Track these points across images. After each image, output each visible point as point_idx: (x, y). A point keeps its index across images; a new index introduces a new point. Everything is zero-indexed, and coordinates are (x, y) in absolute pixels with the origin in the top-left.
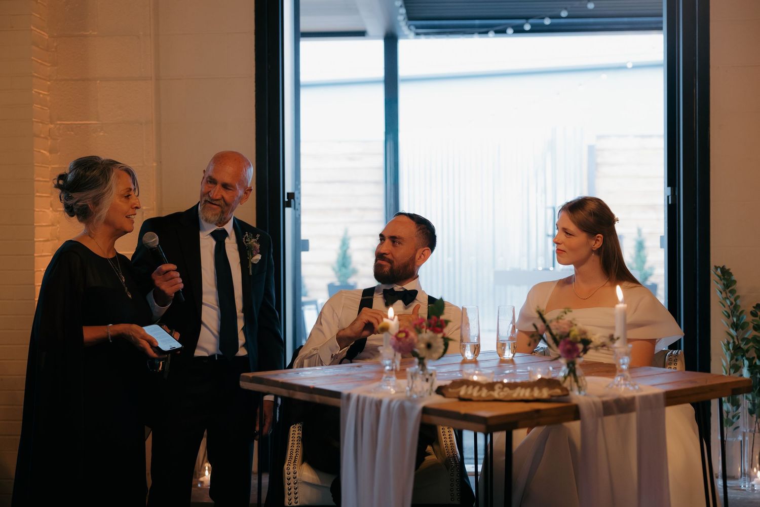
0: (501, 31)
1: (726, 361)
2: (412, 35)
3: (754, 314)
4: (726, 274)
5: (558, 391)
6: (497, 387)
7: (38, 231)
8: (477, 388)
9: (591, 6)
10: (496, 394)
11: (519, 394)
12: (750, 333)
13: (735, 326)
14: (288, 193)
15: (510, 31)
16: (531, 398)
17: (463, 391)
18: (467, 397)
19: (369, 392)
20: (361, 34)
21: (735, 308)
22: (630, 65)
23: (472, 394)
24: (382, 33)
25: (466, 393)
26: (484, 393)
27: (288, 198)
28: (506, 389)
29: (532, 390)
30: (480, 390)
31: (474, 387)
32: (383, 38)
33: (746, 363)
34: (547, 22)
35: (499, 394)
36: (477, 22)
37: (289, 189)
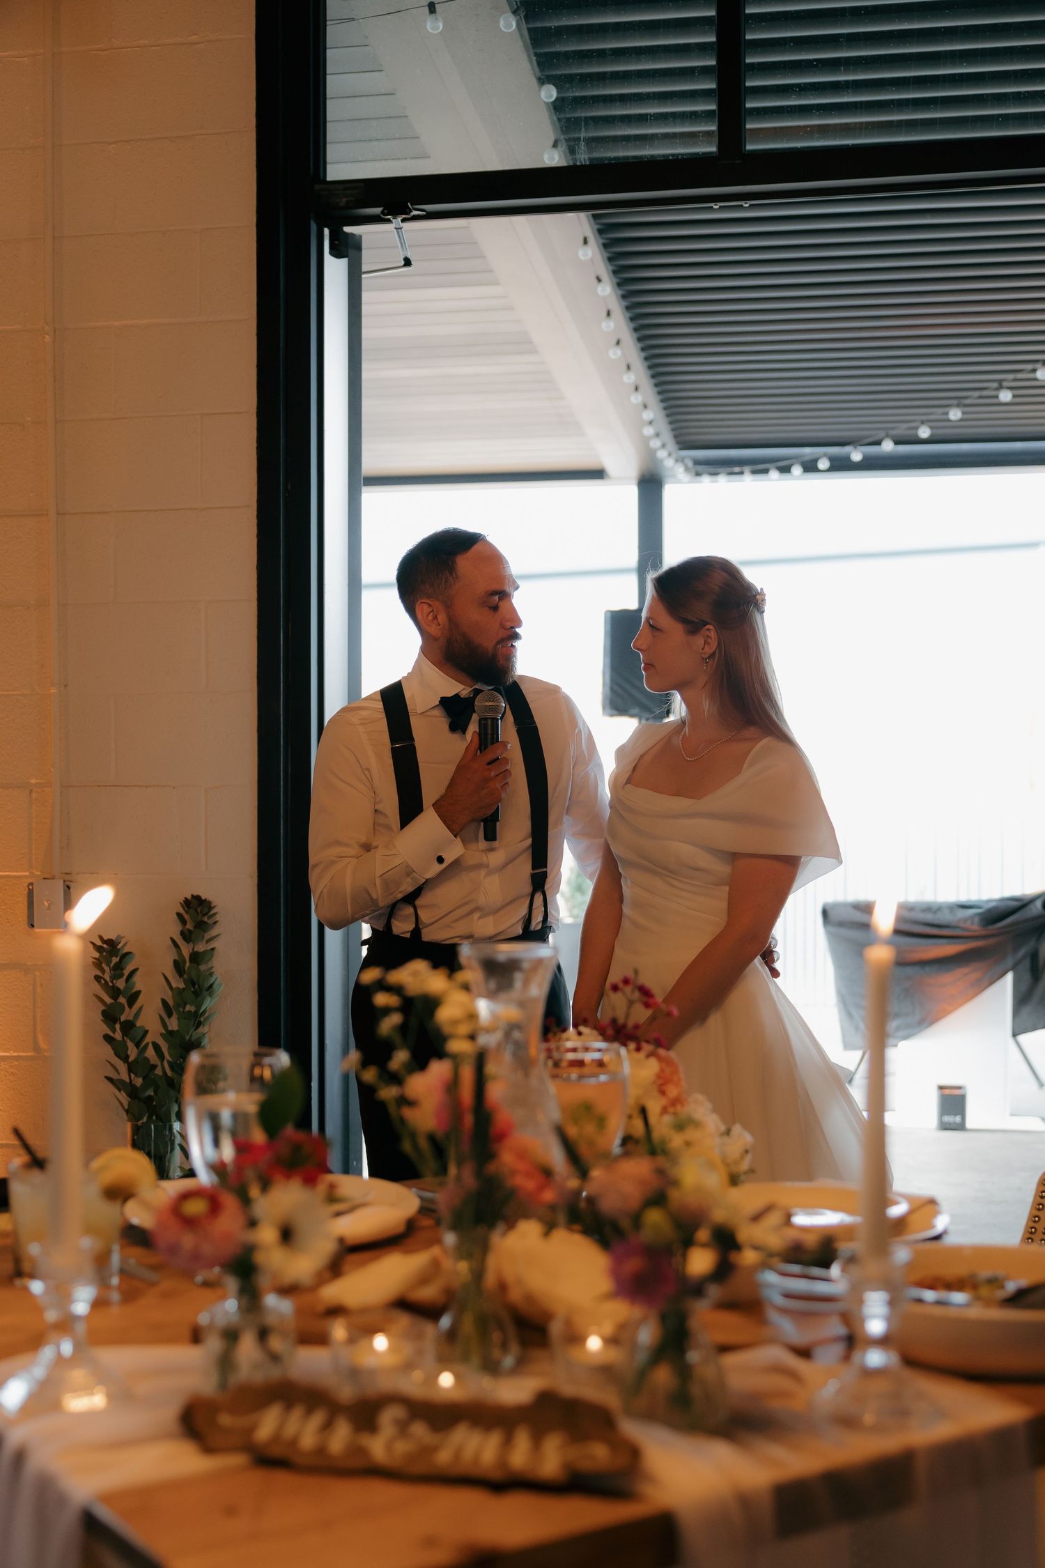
2: (681, 472)
5: (598, 1455)
6: (389, 1417)
8: (318, 1418)
10: (379, 1447)
11: (458, 1453)
16: (496, 1475)
17: (268, 1425)
18: (277, 1451)
23: (294, 1443)
24: (636, 475)
25: (276, 1438)
26: (340, 1438)
28: (419, 1430)
29: (508, 1441)
30: (327, 1426)
31: (310, 1411)
32: (635, 480)
35: (389, 1447)
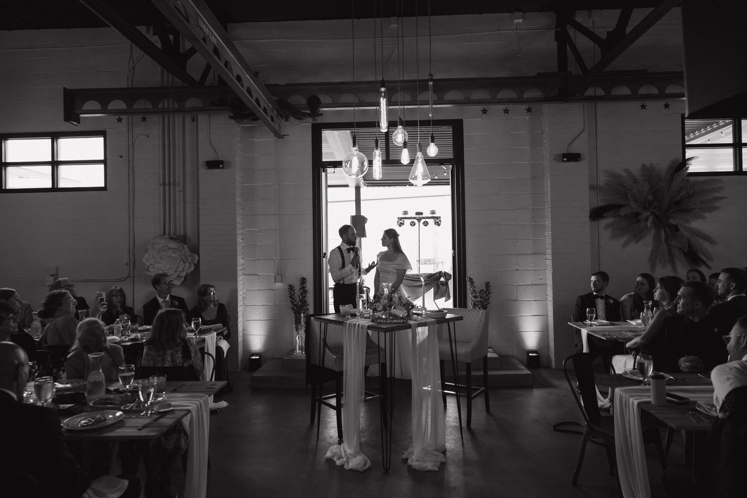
2: (365, 186)
3: (480, 293)
4: (471, 279)
6: (388, 319)
7: (238, 267)
8: (383, 320)
10: (388, 321)
11: (394, 322)
12: (479, 299)
13: (475, 297)
17: (379, 321)
19: (353, 321)
20: (347, 186)
21: (474, 291)
23: (381, 322)
24: (355, 186)
27: (323, 254)
28: (391, 320)
29: (398, 320)
36: (390, 182)
37: (324, 251)
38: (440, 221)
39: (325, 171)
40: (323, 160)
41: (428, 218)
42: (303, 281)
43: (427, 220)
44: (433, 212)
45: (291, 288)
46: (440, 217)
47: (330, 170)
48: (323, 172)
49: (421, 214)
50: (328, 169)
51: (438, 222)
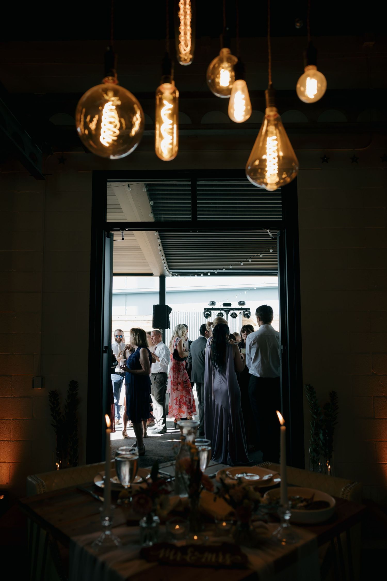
0: (206, 274)
1: (312, 432)
2: (170, 275)
3: (323, 408)
9: (242, 264)
13: (316, 413)
14: (105, 346)
15: (209, 274)
20: (151, 274)
21: (316, 405)
22: (255, 288)
24: (159, 275)
27: (105, 349)
32: (159, 276)
33: (321, 431)
34: (224, 271)
36: (196, 271)
37: (105, 344)
38: (250, 312)
39: (111, 236)
40: (108, 221)
41: (236, 309)
42: (74, 385)
43: (236, 312)
44: (242, 303)
45: (54, 396)
46: (249, 309)
47: (117, 235)
48: (108, 237)
49: (230, 305)
50: (114, 233)
51: (247, 314)
